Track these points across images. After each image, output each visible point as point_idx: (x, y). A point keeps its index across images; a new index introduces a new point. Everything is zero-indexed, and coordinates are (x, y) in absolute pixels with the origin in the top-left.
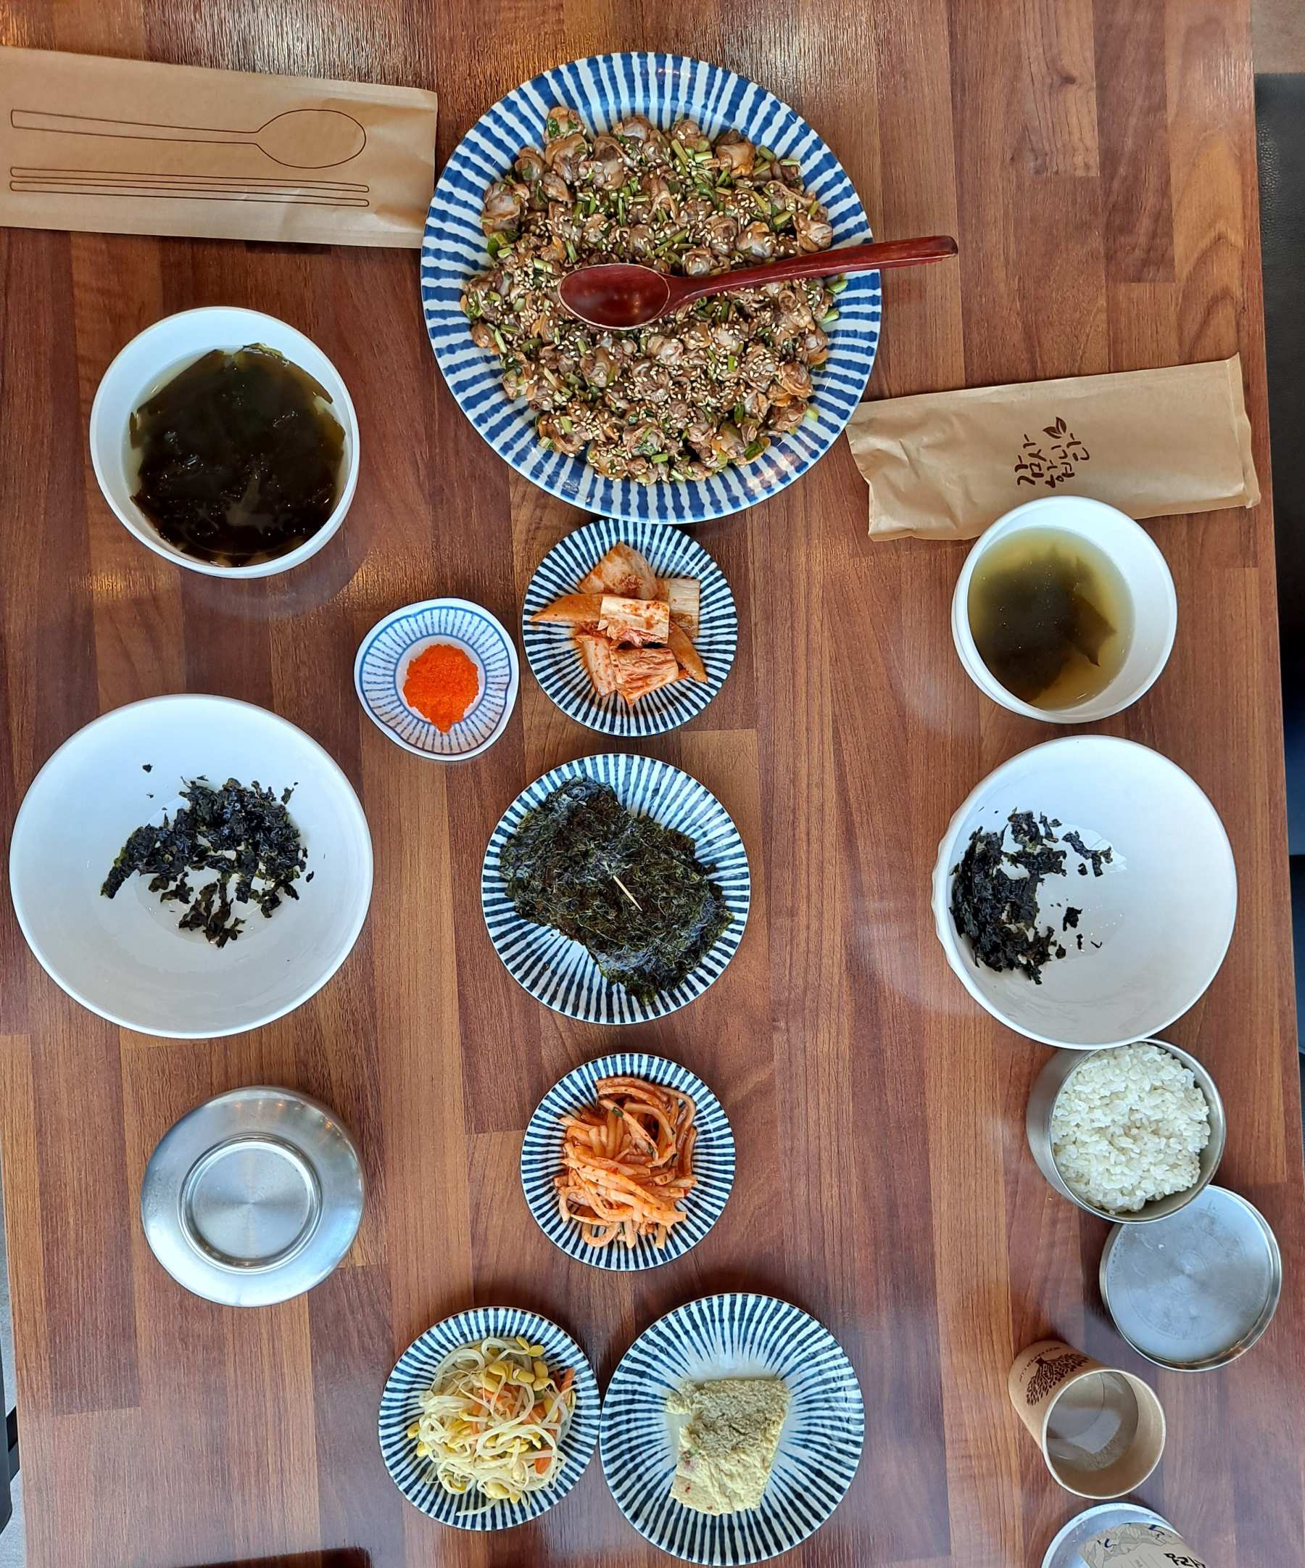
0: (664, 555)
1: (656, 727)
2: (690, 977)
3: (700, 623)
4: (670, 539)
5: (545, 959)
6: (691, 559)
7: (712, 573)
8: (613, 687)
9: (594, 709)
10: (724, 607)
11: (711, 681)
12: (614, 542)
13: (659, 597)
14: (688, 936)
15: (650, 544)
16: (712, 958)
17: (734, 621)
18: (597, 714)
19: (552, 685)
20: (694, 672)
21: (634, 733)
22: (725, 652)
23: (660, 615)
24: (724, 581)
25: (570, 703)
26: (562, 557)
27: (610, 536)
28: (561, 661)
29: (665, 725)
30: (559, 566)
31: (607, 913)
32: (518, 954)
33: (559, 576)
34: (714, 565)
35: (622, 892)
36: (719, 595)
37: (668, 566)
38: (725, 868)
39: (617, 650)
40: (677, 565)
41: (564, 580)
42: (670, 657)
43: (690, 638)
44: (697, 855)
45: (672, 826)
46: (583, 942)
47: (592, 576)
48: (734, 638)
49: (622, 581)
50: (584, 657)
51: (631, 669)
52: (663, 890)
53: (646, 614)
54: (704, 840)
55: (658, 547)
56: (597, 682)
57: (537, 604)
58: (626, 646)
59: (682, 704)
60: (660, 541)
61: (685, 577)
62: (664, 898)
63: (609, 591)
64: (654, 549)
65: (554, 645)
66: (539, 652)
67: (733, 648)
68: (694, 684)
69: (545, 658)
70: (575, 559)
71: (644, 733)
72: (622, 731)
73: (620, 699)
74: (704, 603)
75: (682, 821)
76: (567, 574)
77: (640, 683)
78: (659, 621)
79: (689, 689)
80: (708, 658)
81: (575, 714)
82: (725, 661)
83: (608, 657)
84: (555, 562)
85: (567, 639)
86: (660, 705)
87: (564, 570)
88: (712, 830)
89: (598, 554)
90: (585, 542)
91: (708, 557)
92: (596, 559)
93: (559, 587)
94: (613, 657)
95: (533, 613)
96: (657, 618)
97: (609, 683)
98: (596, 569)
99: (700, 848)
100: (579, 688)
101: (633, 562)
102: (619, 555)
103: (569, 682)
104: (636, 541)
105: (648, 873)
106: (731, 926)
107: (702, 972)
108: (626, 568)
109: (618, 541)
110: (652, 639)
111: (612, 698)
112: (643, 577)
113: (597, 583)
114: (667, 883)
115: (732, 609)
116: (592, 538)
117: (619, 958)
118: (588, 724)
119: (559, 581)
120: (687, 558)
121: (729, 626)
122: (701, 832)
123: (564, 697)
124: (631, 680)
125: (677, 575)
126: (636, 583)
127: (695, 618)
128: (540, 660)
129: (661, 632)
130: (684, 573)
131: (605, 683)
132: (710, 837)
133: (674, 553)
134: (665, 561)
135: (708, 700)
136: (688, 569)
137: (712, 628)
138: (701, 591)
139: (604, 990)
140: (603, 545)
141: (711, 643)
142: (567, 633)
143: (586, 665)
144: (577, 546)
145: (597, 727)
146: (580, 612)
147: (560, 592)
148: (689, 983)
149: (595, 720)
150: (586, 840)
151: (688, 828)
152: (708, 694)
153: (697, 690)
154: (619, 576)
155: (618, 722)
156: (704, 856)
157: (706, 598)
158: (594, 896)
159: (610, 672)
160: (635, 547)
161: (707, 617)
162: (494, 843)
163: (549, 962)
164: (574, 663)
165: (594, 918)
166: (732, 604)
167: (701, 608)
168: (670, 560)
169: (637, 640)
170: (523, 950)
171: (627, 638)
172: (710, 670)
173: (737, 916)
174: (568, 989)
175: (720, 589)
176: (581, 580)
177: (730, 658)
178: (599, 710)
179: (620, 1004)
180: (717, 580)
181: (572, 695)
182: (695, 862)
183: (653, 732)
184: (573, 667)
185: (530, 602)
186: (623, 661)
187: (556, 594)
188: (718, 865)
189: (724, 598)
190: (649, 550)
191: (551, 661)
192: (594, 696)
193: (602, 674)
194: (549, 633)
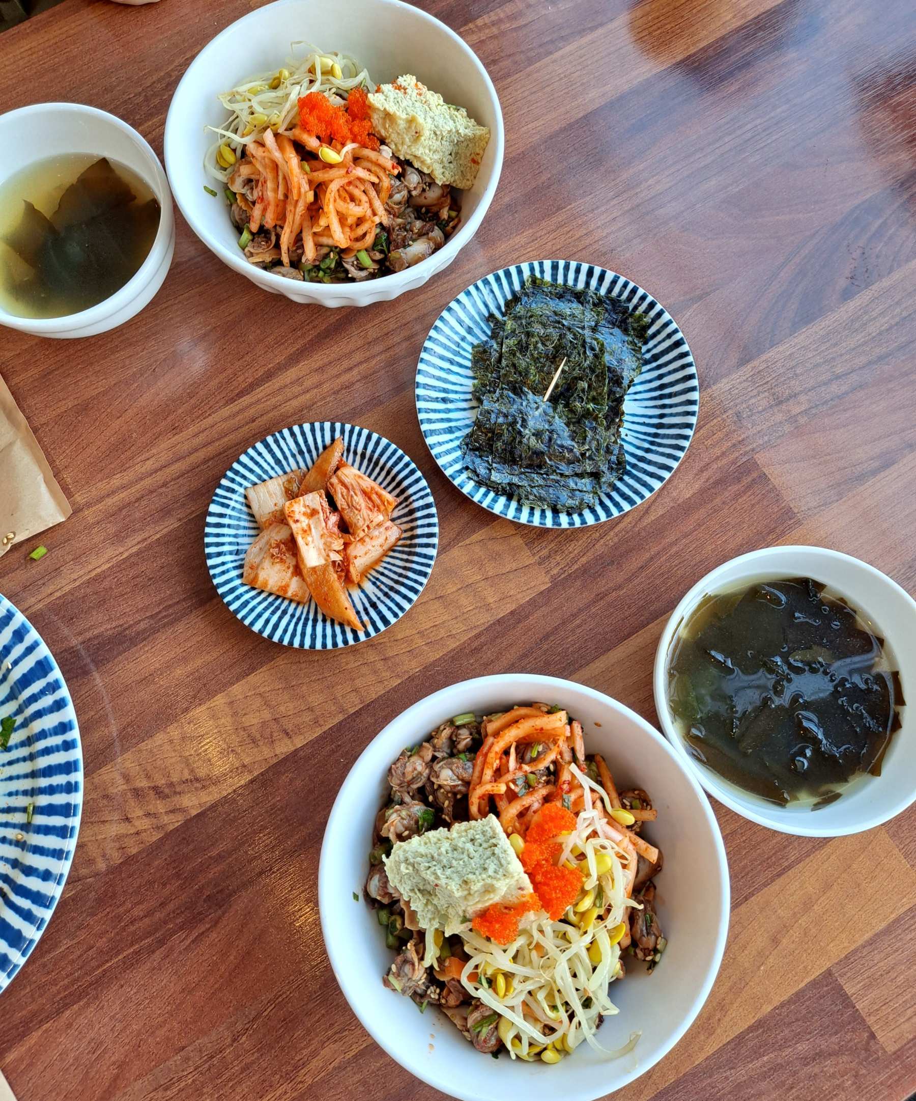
0: (236, 536)
1: (407, 465)
2: (603, 291)
3: (285, 473)
4: (218, 535)
5: (653, 430)
6: (227, 506)
7: (233, 481)
8: (389, 523)
9: (419, 531)
10: (260, 454)
11: (337, 434)
12: (246, 588)
13: (281, 518)
14: (568, 308)
15: (231, 553)
16: (576, 280)
17: (270, 439)
18: (423, 526)
19: (416, 581)
20: (337, 455)
21: (424, 483)
22: (303, 434)
23: (298, 508)
24: (236, 466)
25: (425, 556)
26: (285, 631)
27: (241, 595)
28: (387, 586)
29: (400, 458)
30: (295, 630)
31: (583, 390)
32: (663, 454)
33: (305, 625)
34: (224, 482)
35: (557, 386)
36: (251, 465)
37: (245, 528)
38: (486, 306)
39: (353, 534)
40: (239, 519)
41: (307, 619)
42: (334, 480)
43: (305, 475)
44: (484, 338)
45: (470, 373)
46: (620, 400)
47: (289, 594)
48: (286, 432)
49: (282, 561)
50: (372, 566)
51: (365, 512)
52: (536, 348)
53: (304, 521)
54: (469, 338)
55: (230, 544)
56: (392, 540)
57: (343, 632)
58: (345, 527)
59: (374, 452)
60: (223, 544)
61: (248, 506)
62: (543, 344)
63: (298, 570)
64: (235, 548)
65: (374, 599)
66: (390, 609)
67: (296, 429)
68: (348, 450)
69: (393, 600)
70: (280, 618)
71: (419, 474)
72: (427, 495)
73: (396, 514)
74: (265, 477)
75: (461, 366)
76: (299, 619)
77: (374, 497)
78: (305, 506)
79: (355, 453)
80: (317, 448)
81: (433, 546)
82: (313, 430)
83: (362, 540)
84: (293, 635)
85: (363, 591)
86: (384, 473)
87: (296, 624)
88: (457, 333)
89: (265, 599)
90: (259, 616)
91: (219, 491)
92: (271, 599)
93: (315, 621)
94: (362, 534)
95: (354, 632)
96: (303, 509)
97: (387, 529)
98: (280, 596)
99: (478, 338)
100: (405, 557)
101: (257, 560)
102: (256, 578)
103: (405, 568)
104: (235, 568)
105: (527, 371)
106: (538, 275)
107: (594, 282)
108: (267, 564)
109: (243, 585)
110: (326, 505)
111: (399, 521)
112: (268, 542)
113: (294, 587)
114: (527, 348)
115: (259, 446)
116: (252, 610)
117: (620, 361)
118: (436, 530)
119: (310, 623)
120: (228, 511)
121: (276, 441)
122: (463, 344)
123: (422, 564)
124: (375, 507)
125: (252, 515)
126: (278, 546)
127: (285, 478)
128: (398, 605)
129: (315, 500)
130: (245, 509)
131: (389, 533)
132: (463, 332)
133: (229, 526)
134: (241, 532)
135: (357, 429)
136: (238, 506)
137: (286, 458)
138: (255, 484)
139: (654, 365)
140: (253, 598)
141: (301, 452)
142: (356, 594)
143: (379, 561)
144: (267, 621)
145: (435, 520)
146: (331, 588)
147: (320, 618)
148: (610, 290)
149: (429, 525)
150: (525, 440)
151: (465, 358)
152: (351, 432)
153: (353, 443)
154: (278, 567)
155: (421, 503)
156: (484, 332)
157: (259, 477)
158: (572, 411)
159: (376, 533)
160: (241, 566)
161: (277, 468)
162: (572, 524)
163: (653, 426)
164: (382, 574)
165: (594, 400)
166: (254, 448)
167: (271, 478)
168: (238, 527)
169: (334, 519)
170: (657, 453)
171: (336, 530)
172: (328, 440)
173: (526, 273)
174: (670, 396)
175: (245, 466)
176: (298, 604)
177: (307, 427)
178: (417, 527)
179: (660, 343)
180: (237, 473)
181: (416, 559)
182: (494, 336)
183: (413, 466)
184: (386, 572)
185: (345, 642)
186: (361, 523)
187: (324, 621)
188: (487, 314)
189: (252, 459)
190: (237, 552)
191: (392, 594)
192: (404, 539)
193: (381, 540)
194: (366, 609)
